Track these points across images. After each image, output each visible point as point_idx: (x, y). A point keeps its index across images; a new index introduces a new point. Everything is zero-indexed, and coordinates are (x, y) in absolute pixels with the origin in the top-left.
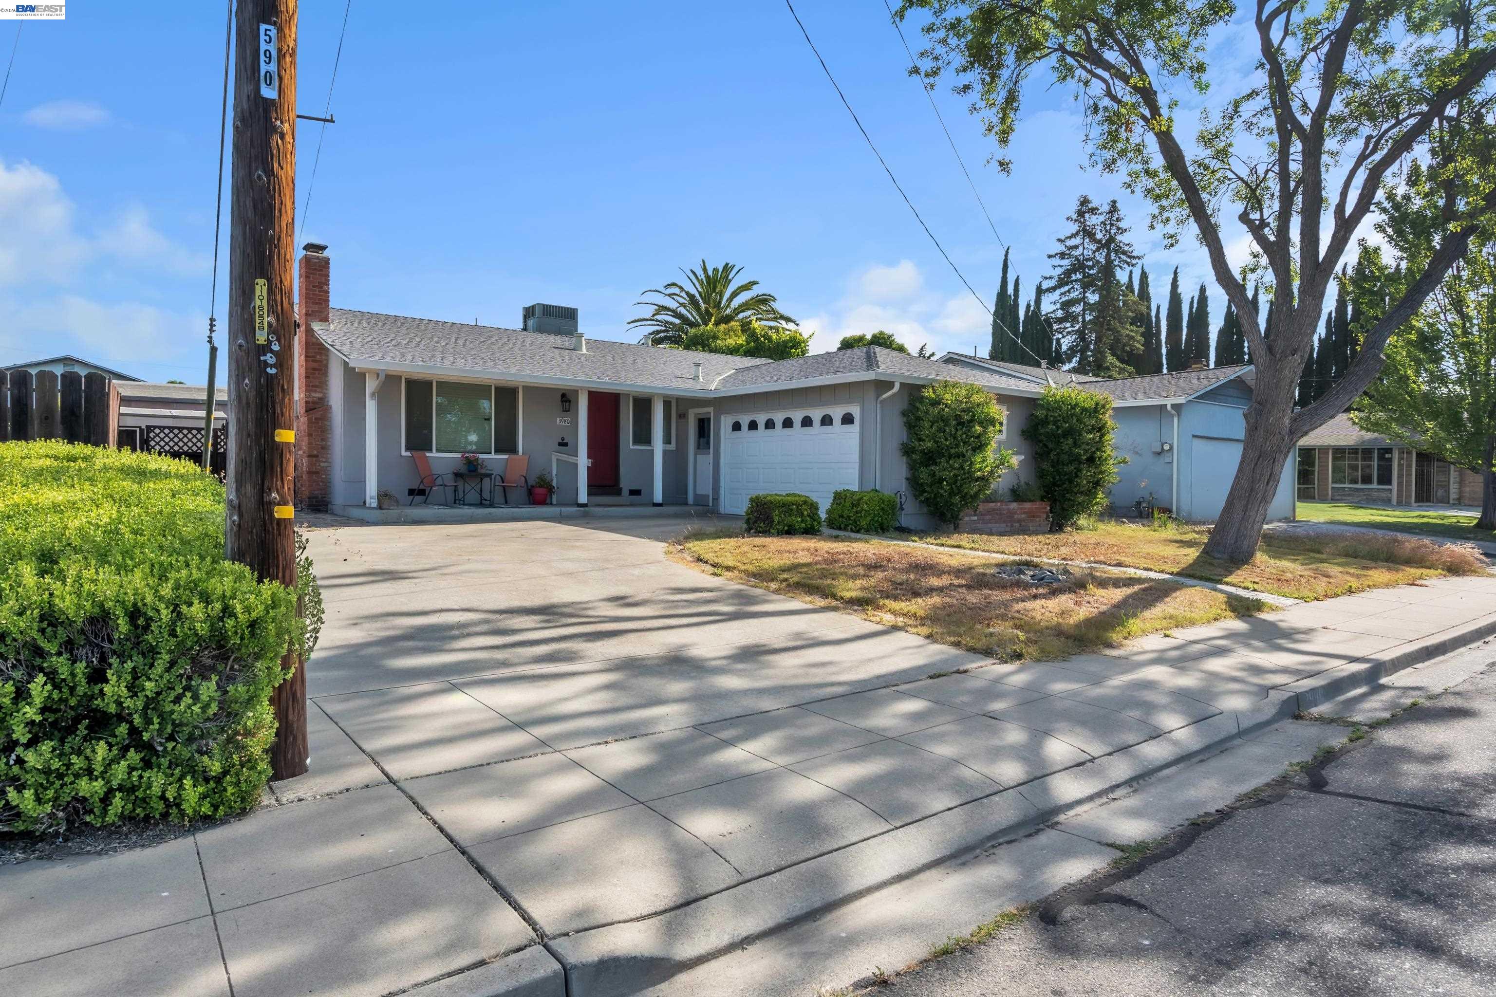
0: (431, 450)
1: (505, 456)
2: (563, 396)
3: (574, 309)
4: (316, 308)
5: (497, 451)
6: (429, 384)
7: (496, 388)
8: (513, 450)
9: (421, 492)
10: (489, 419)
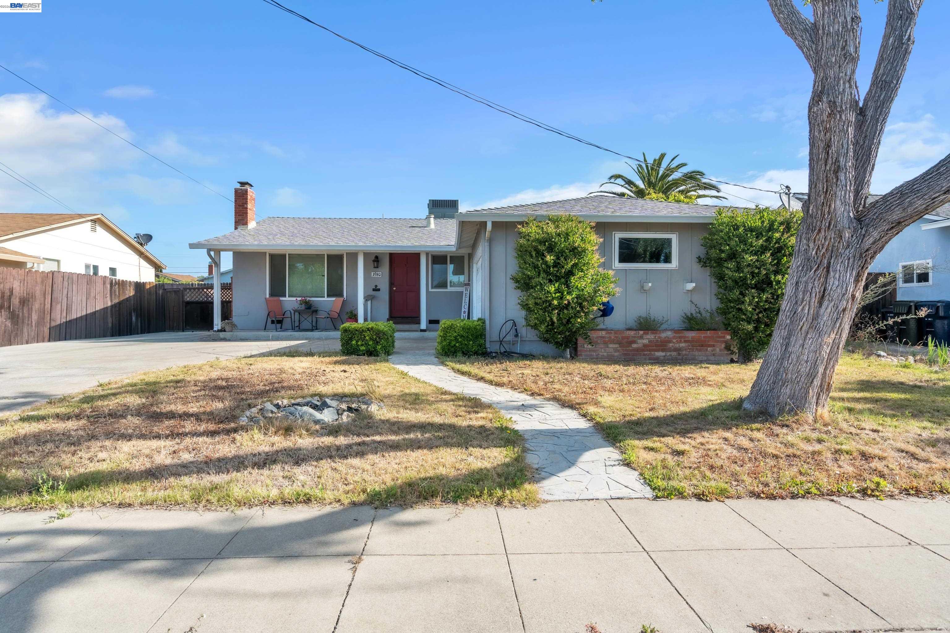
0: (285, 296)
1: (334, 299)
2: (377, 257)
3: (455, 201)
4: (240, 218)
5: (329, 296)
6: (284, 256)
7: (328, 256)
8: (340, 295)
9: (280, 322)
10: (324, 276)
